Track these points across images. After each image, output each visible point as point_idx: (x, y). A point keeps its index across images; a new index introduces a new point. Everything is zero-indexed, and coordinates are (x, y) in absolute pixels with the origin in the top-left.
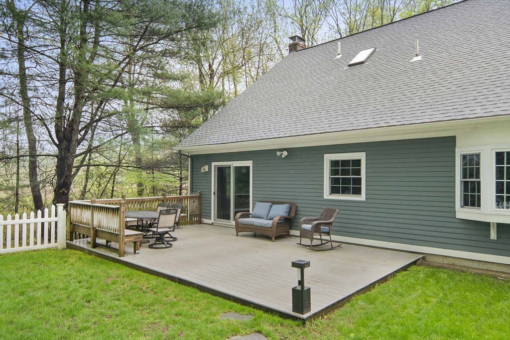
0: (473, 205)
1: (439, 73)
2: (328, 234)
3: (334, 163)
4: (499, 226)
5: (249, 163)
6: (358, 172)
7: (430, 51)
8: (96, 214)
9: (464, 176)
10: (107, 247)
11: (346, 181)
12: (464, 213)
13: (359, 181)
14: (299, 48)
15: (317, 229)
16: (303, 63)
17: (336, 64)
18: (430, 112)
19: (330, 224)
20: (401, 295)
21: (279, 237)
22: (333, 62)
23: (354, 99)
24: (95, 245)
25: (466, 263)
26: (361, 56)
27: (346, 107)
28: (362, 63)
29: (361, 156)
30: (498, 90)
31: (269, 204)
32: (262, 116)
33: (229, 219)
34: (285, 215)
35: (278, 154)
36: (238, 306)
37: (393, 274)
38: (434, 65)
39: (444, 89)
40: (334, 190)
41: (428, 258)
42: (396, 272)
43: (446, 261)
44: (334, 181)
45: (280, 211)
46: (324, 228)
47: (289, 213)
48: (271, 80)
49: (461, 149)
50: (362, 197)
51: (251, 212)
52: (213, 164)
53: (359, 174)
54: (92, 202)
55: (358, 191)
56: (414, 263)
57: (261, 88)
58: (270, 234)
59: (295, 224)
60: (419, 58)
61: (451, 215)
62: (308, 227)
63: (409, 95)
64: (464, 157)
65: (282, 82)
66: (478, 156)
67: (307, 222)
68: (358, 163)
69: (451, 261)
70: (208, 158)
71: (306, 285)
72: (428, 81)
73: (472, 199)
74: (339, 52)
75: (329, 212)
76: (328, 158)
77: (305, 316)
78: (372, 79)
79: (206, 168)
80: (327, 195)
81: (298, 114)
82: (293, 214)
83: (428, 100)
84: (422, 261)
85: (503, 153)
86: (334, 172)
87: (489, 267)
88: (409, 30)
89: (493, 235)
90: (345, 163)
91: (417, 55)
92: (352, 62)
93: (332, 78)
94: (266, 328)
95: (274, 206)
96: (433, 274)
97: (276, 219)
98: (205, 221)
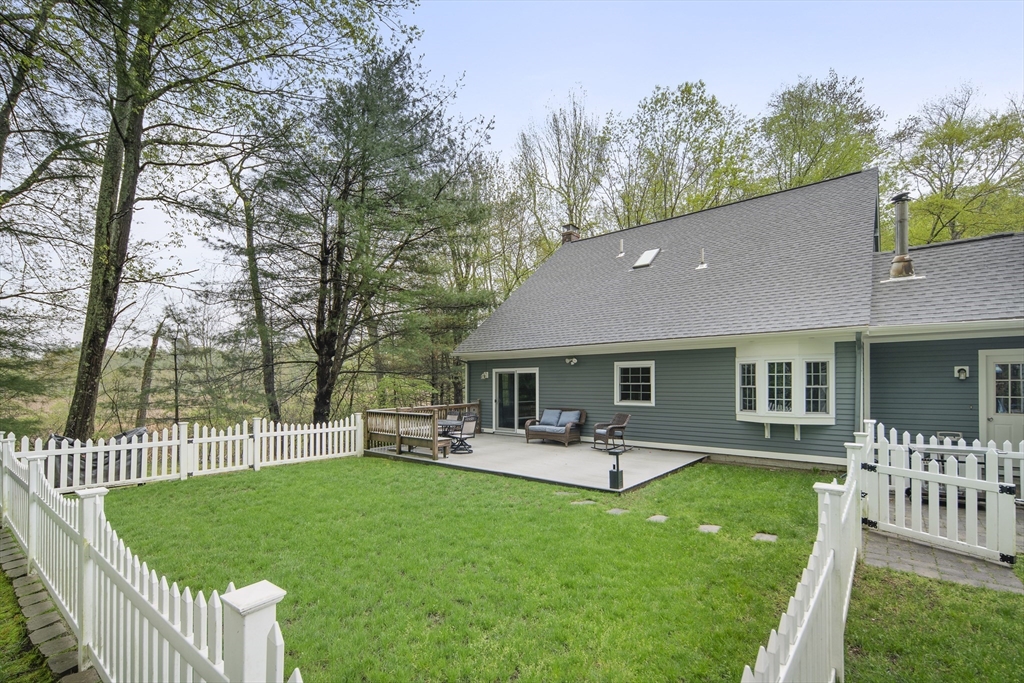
0: (750, 408)
1: (723, 284)
2: (621, 437)
3: (624, 371)
4: (772, 426)
5: (535, 370)
6: (648, 379)
7: (715, 259)
8: (402, 423)
9: (743, 383)
10: (409, 452)
11: (636, 388)
12: (743, 416)
13: (648, 388)
14: (573, 238)
15: (611, 434)
16: (581, 258)
17: (619, 264)
18: (713, 326)
19: (623, 428)
20: (689, 480)
21: (571, 443)
22: (615, 260)
23: (641, 307)
24: (401, 452)
25: (745, 461)
26: (646, 257)
27: (634, 316)
28: (648, 265)
29: (651, 364)
30: (772, 307)
31: (559, 411)
32: (547, 321)
33: (513, 427)
34: (577, 421)
35: (568, 361)
36: (565, 488)
37: (683, 468)
38: (718, 276)
39: (726, 303)
40: (624, 397)
41: (712, 458)
42: (684, 466)
43: (728, 459)
44: (624, 388)
45: (570, 418)
46: (618, 432)
47: (580, 419)
48: (547, 277)
49: (741, 360)
50: (652, 403)
51: (537, 419)
52: (494, 371)
53: (649, 381)
54: (397, 410)
55: (647, 398)
56: (700, 461)
57: (537, 287)
58: (563, 440)
59: (585, 430)
60: (705, 266)
61: (733, 418)
62: (603, 431)
63: (695, 306)
64: (743, 366)
65: (561, 281)
66: (754, 365)
67: (601, 427)
68: (647, 370)
69: (732, 459)
70: (489, 364)
71: (620, 469)
72: (712, 293)
73: (749, 404)
74: (622, 249)
75: (622, 417)
76: (618, 365)
77: (620, 490)
78: (658, 286)
79: (486, 374)
80: (617, 401)
81: (585, 321)
82: (583, 421)
83: (712, 313)
84: (707, 459)
85: (782, 363)
86: (624, 379)
87: (765, 462)
88: (695, 229)
89: (767, 435)
90: (635, 370)
91: (702, 263)
92: (637, 264)
93: (617, 281)
94: (594, 497)
95: (564, 413)
96: (715, 468)
97: (569, 425)
98: (486, 430)
